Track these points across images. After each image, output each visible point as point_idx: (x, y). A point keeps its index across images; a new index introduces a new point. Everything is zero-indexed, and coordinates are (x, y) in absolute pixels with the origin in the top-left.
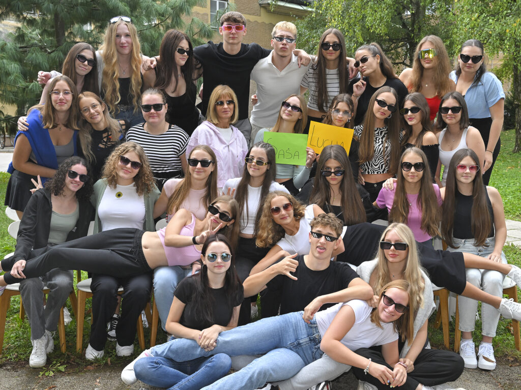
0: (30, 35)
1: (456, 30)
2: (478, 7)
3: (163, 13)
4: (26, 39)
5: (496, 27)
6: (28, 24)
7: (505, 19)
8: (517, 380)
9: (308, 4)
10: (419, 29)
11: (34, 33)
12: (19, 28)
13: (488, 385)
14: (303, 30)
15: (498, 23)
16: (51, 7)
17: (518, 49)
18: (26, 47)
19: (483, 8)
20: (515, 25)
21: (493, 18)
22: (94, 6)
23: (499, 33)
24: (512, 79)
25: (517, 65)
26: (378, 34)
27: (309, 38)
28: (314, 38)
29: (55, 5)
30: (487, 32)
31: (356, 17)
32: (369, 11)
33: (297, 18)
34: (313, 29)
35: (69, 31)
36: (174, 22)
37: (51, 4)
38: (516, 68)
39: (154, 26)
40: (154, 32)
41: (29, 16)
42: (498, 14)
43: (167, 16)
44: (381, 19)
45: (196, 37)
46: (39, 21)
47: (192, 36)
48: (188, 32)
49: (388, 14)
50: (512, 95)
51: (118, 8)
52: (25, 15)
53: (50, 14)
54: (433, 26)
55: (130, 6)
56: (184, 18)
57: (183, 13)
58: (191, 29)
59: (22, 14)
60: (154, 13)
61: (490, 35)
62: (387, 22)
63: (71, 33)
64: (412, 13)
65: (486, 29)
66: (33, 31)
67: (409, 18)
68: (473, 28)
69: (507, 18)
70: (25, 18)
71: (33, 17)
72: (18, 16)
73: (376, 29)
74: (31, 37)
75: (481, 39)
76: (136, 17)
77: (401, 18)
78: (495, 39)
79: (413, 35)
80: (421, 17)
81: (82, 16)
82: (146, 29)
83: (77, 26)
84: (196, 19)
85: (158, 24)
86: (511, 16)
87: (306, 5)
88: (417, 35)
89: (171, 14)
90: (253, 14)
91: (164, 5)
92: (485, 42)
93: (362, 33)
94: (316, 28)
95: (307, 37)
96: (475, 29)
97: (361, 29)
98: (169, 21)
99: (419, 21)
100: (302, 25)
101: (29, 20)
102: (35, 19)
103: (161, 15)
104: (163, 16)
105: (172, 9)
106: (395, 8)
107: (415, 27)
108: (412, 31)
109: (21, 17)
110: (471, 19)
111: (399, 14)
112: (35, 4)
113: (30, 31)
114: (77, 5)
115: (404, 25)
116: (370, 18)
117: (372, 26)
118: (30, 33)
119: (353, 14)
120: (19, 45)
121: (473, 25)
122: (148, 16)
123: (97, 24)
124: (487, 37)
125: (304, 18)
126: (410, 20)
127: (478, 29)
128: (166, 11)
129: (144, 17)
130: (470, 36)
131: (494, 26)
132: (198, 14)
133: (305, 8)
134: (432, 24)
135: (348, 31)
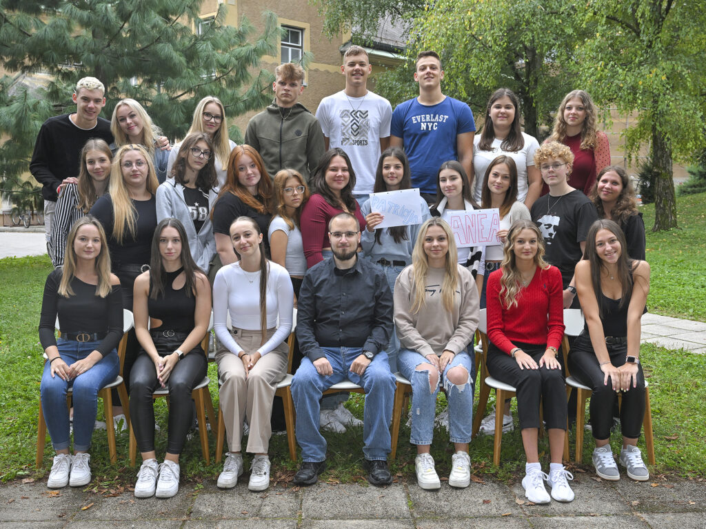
0: (64, 91)
1: (579, 82)
2: (606, 55)
3: (226, 65)
4: (61, 95)
5: (627, 78)
6: (63, 79)
7: (639, 69)
8: (649, 498)
9: (399, 51)
10: (536, 81)
11: (70, 88)
12: (52, 83)
13: (615, 504)
14: (394, 82)
15: (629, 74)
16: (92, 58)
17: (655, 105)
18: (60, 106)
19: (612, 55)
20: (651, 75)
21: (624, 67)
22: (143, 56)
23: (632, 86)
24: (651, 141)
25: (655, 124)
26: (485, 88)
27: (401, 92)
28: (407, 92)
29: (96, 56)
30: (617, 85)
31: (458, 68)
32: (473, 60)
33: (387, 68)
34: (406, 81)
35: (112, 86)
36: (239, 76)
37: (92, 55)
38: (654, 129)
39: (215, 80)
40: (214, 88)
41: (64, 68)
42: (631, 63)
43: (230, 69)
44: (489, 69)
45: (265, 93)
46: (76, 74)
47: (259, 91)
48: (256, 86)
49: (496, 64)
50: (652, 161)
51: (172, 58)
52: (60, 67)
53: (91, 66)
54: (553, 77)
55: (186, 56)
56: (251, 70)
57: (249, 65)
58: (259, 83)
59: (56, 66)
60: (215, 64)
61: (620, 89)
62: (496, 72)
63: (115, 88)
64: (526, 62)
65: (616, 81)
66: (68, 86)
67: (523, 68)
68: (600, 80)
69: (641, 68)
70: (59, 71)
71: (70, 69)
72: (52, 69)
73: (483, 81)
74: (66, 94)
75: (610, 93)
76: (193, 69)
77: (514, 68)
78: (626, 93)
79: (527, 88)
80: (538, 66)
81: (129, 68)
82: (206, 84)
83: (121, 80)
84: (265, 71)
85: (219, 78)
86: (645, 66)
87: (397, 52)
88: (533, 88)
89: (235, 66)
90: (333, 64)
91: (227, 55)
92: (615, 96)
93: (466, 87)
94: (410, 81)
95: (398, 91)
96: (604, 81)
97: (465, 82)
98: (232, 74)
99: (535, 73)
100: (392, 76)
101: (65, 73)
102: (71, 72)
103: (223, 67)
104: (225, 68)
105: (237, 59)
106: (506, 56)
107: (531, 79)
108: (527, 83)
109: (55, 69)
110: (596, 69)
111: (511, 63)
112: (72, 53)
113: (65, 85)
114: (122, 55)
115: (518, 77)
116: (474, 69)
117: (477, 79)
118: (65, 88)
119: (454, 63)
120: (52, 104)
121: (599, 75)
122: (208, 67)
123: (146, 77)
124: (617, 91)
125: (394, 69)
126: (524, 70)
127: (607, 81)
128: (229, 62)
129: (202, 69)
130: (597, 89)
131: (624, 78)
132: (266, 63)
133: (396, 56)
134: (551, 75)
135: (448, 84)
